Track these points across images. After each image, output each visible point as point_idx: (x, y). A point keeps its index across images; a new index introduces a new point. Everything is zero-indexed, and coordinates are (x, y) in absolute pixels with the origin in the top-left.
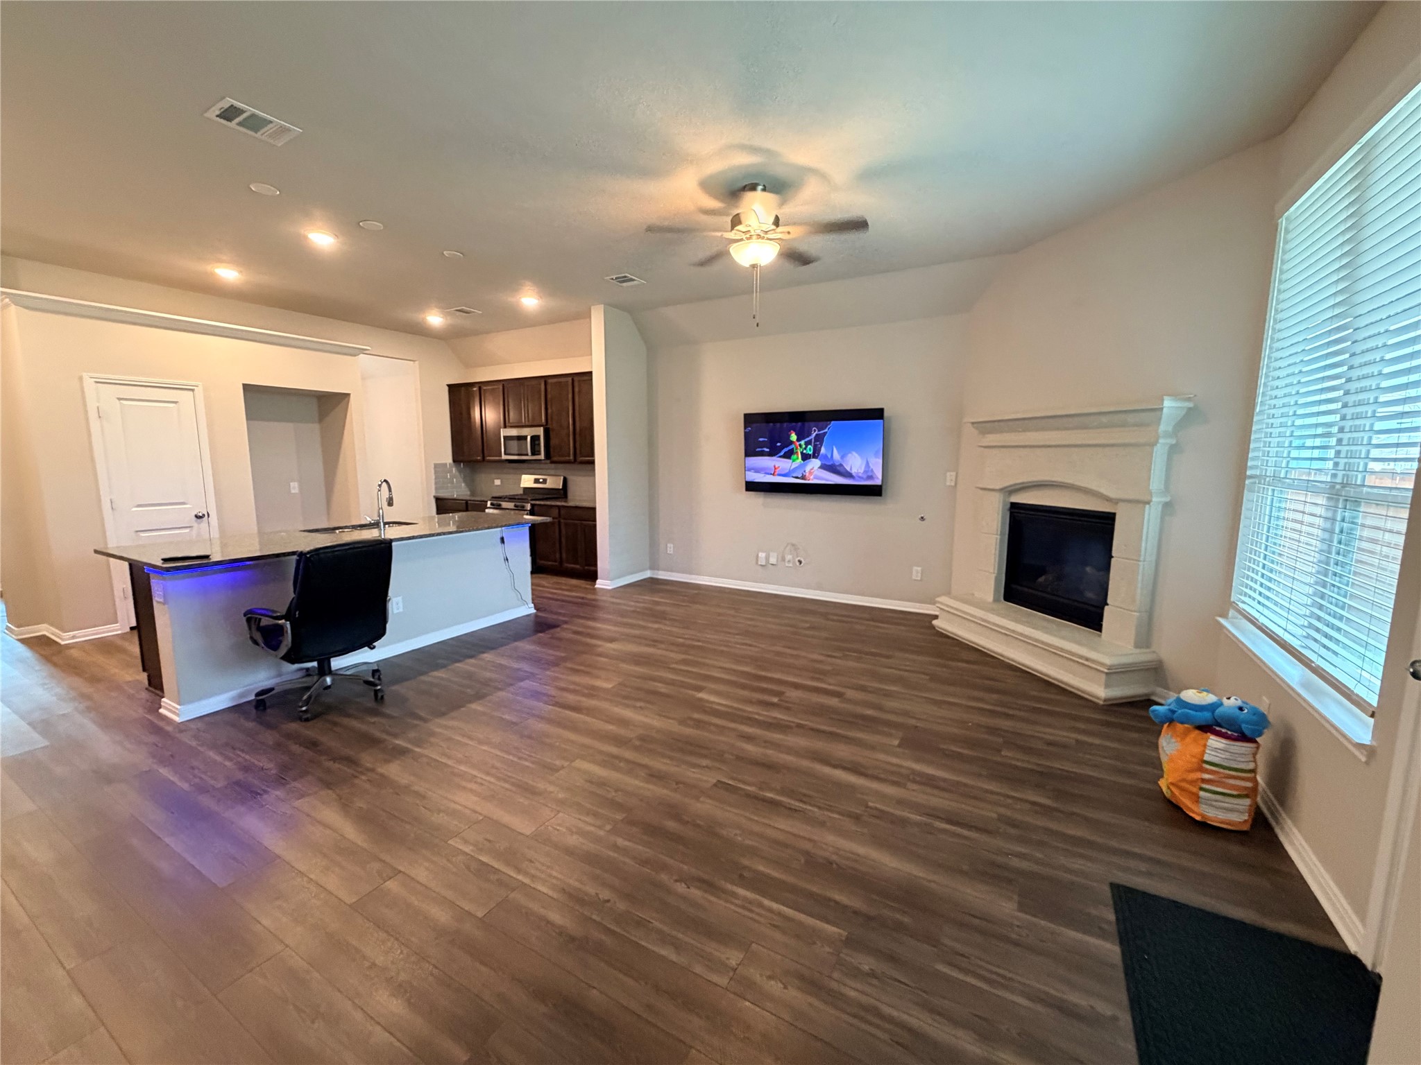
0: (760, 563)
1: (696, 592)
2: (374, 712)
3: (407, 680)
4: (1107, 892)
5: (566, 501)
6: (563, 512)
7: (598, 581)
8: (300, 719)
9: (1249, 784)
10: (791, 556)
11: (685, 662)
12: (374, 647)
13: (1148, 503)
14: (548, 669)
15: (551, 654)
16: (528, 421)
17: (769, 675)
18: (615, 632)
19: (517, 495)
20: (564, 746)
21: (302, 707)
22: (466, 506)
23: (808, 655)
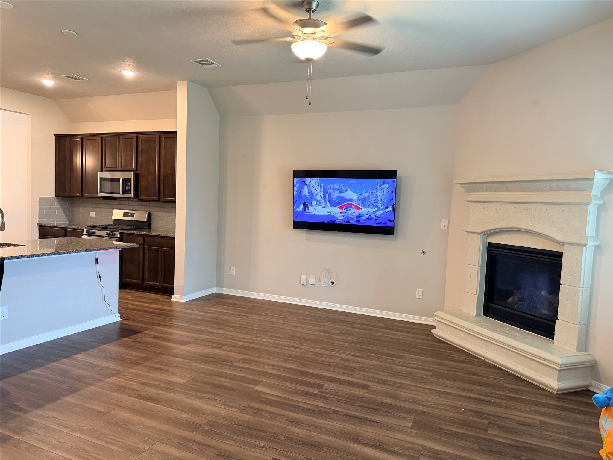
0: (302, 283)
1: (253, 305)
5: (149, 232)
6: (147, 239)
7: (174, 296)
10: (326, 278)
11: (244, 361)
13: (585, 245)
14: (131, 368)
15: (134, 354)
16: (121, 166)
17: (310, 371)
18: (187, 337)
19: (109, 225)
20: (144, 432)
22: (65, 233)
23: (340, 355)
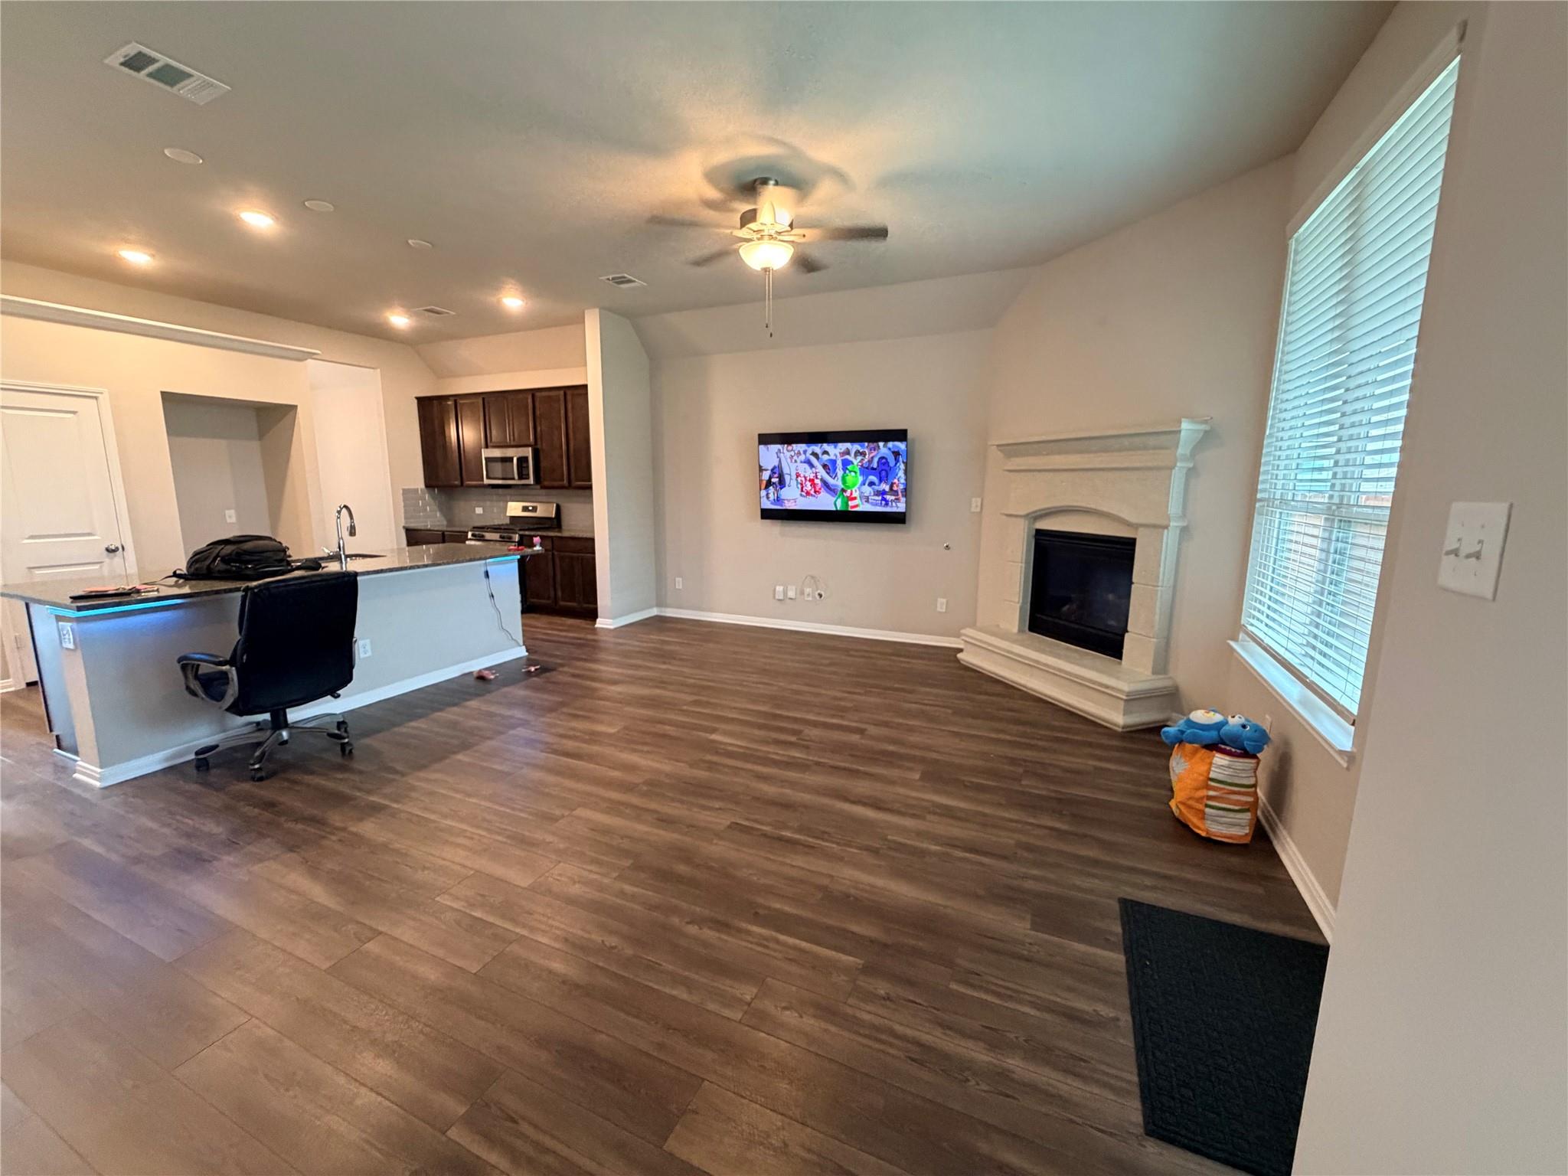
0: (777, 597)
1: (709, 630)
2: (342, 768)
3: (379, 731)
4: (1116, 907)
5: (559, 532)
6: (558, 543)
7: (598, 620)
8: (253, 779)
9: (1250, 799)
10: (811, 589)
11: (696, 703)
12: (339, 696)
13: (1166, 527)
14: (543, 716)
15: (546, 698)
16: (514, 440)
17: (791, 714)
18: (618, 674)
19: (502, 525)
20: (562, 795)
21: (253, 764)
22: (443, 538)
23: (829, 693)
